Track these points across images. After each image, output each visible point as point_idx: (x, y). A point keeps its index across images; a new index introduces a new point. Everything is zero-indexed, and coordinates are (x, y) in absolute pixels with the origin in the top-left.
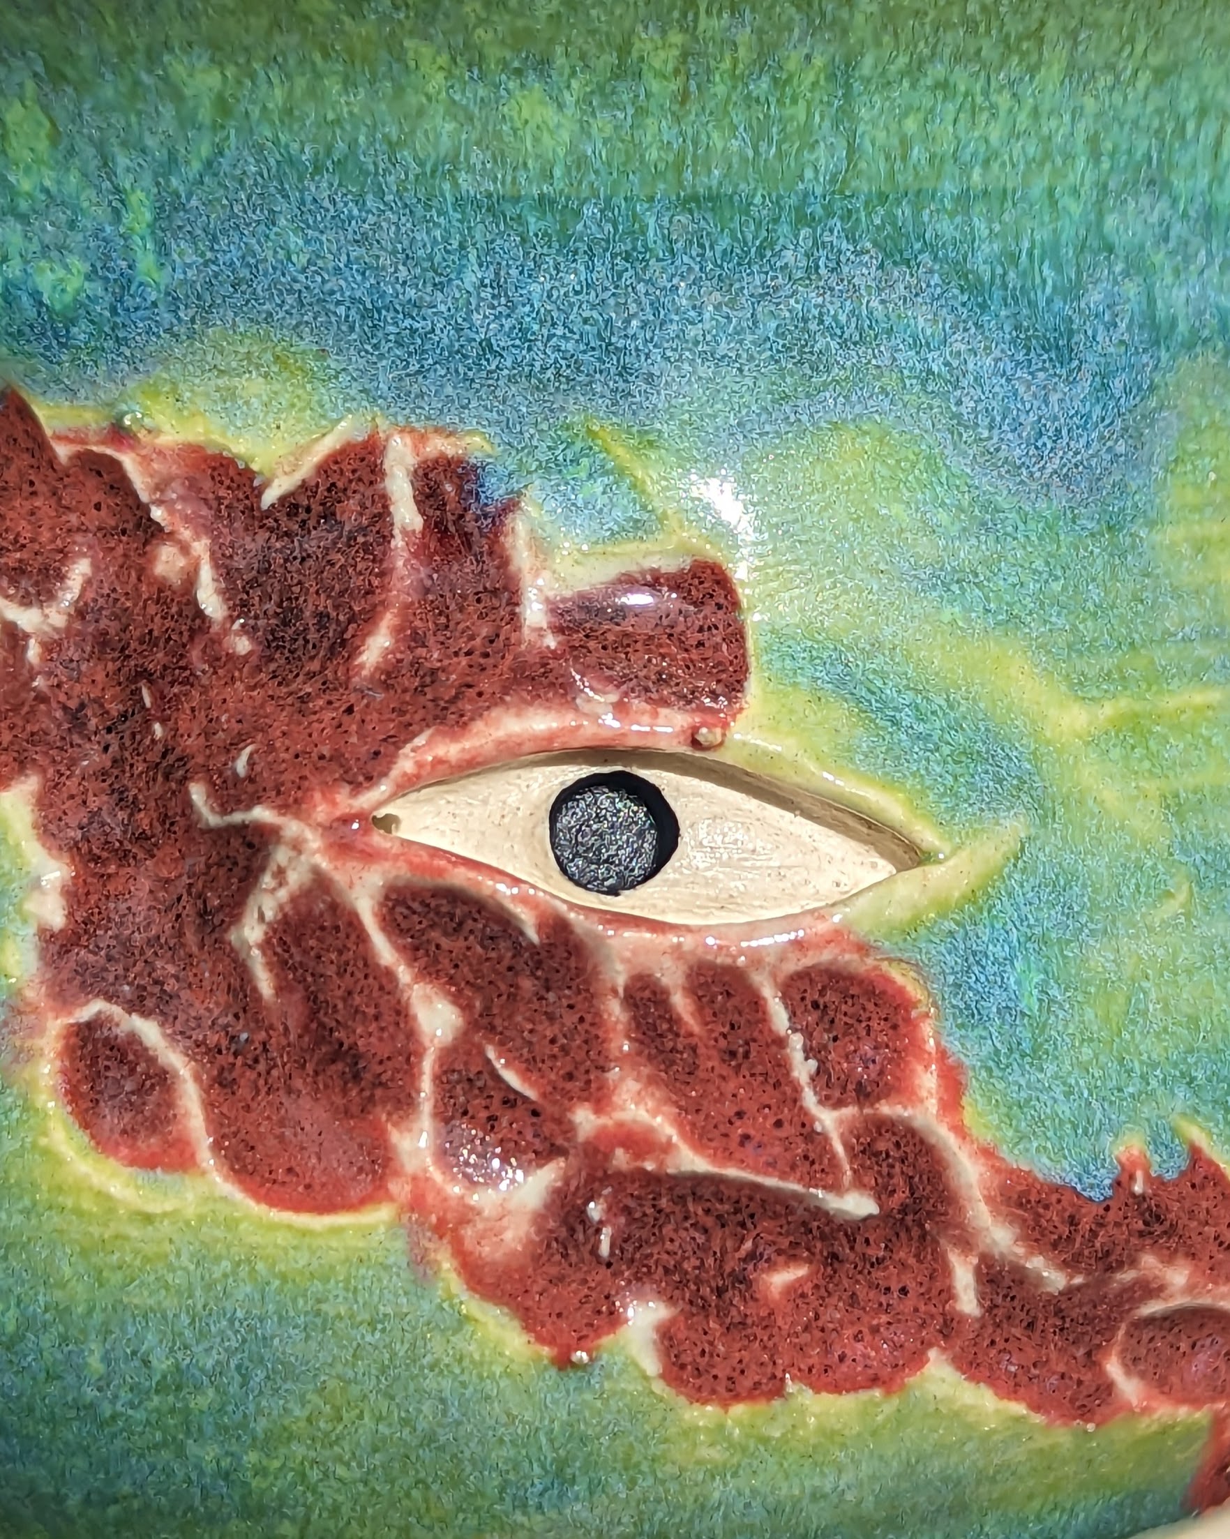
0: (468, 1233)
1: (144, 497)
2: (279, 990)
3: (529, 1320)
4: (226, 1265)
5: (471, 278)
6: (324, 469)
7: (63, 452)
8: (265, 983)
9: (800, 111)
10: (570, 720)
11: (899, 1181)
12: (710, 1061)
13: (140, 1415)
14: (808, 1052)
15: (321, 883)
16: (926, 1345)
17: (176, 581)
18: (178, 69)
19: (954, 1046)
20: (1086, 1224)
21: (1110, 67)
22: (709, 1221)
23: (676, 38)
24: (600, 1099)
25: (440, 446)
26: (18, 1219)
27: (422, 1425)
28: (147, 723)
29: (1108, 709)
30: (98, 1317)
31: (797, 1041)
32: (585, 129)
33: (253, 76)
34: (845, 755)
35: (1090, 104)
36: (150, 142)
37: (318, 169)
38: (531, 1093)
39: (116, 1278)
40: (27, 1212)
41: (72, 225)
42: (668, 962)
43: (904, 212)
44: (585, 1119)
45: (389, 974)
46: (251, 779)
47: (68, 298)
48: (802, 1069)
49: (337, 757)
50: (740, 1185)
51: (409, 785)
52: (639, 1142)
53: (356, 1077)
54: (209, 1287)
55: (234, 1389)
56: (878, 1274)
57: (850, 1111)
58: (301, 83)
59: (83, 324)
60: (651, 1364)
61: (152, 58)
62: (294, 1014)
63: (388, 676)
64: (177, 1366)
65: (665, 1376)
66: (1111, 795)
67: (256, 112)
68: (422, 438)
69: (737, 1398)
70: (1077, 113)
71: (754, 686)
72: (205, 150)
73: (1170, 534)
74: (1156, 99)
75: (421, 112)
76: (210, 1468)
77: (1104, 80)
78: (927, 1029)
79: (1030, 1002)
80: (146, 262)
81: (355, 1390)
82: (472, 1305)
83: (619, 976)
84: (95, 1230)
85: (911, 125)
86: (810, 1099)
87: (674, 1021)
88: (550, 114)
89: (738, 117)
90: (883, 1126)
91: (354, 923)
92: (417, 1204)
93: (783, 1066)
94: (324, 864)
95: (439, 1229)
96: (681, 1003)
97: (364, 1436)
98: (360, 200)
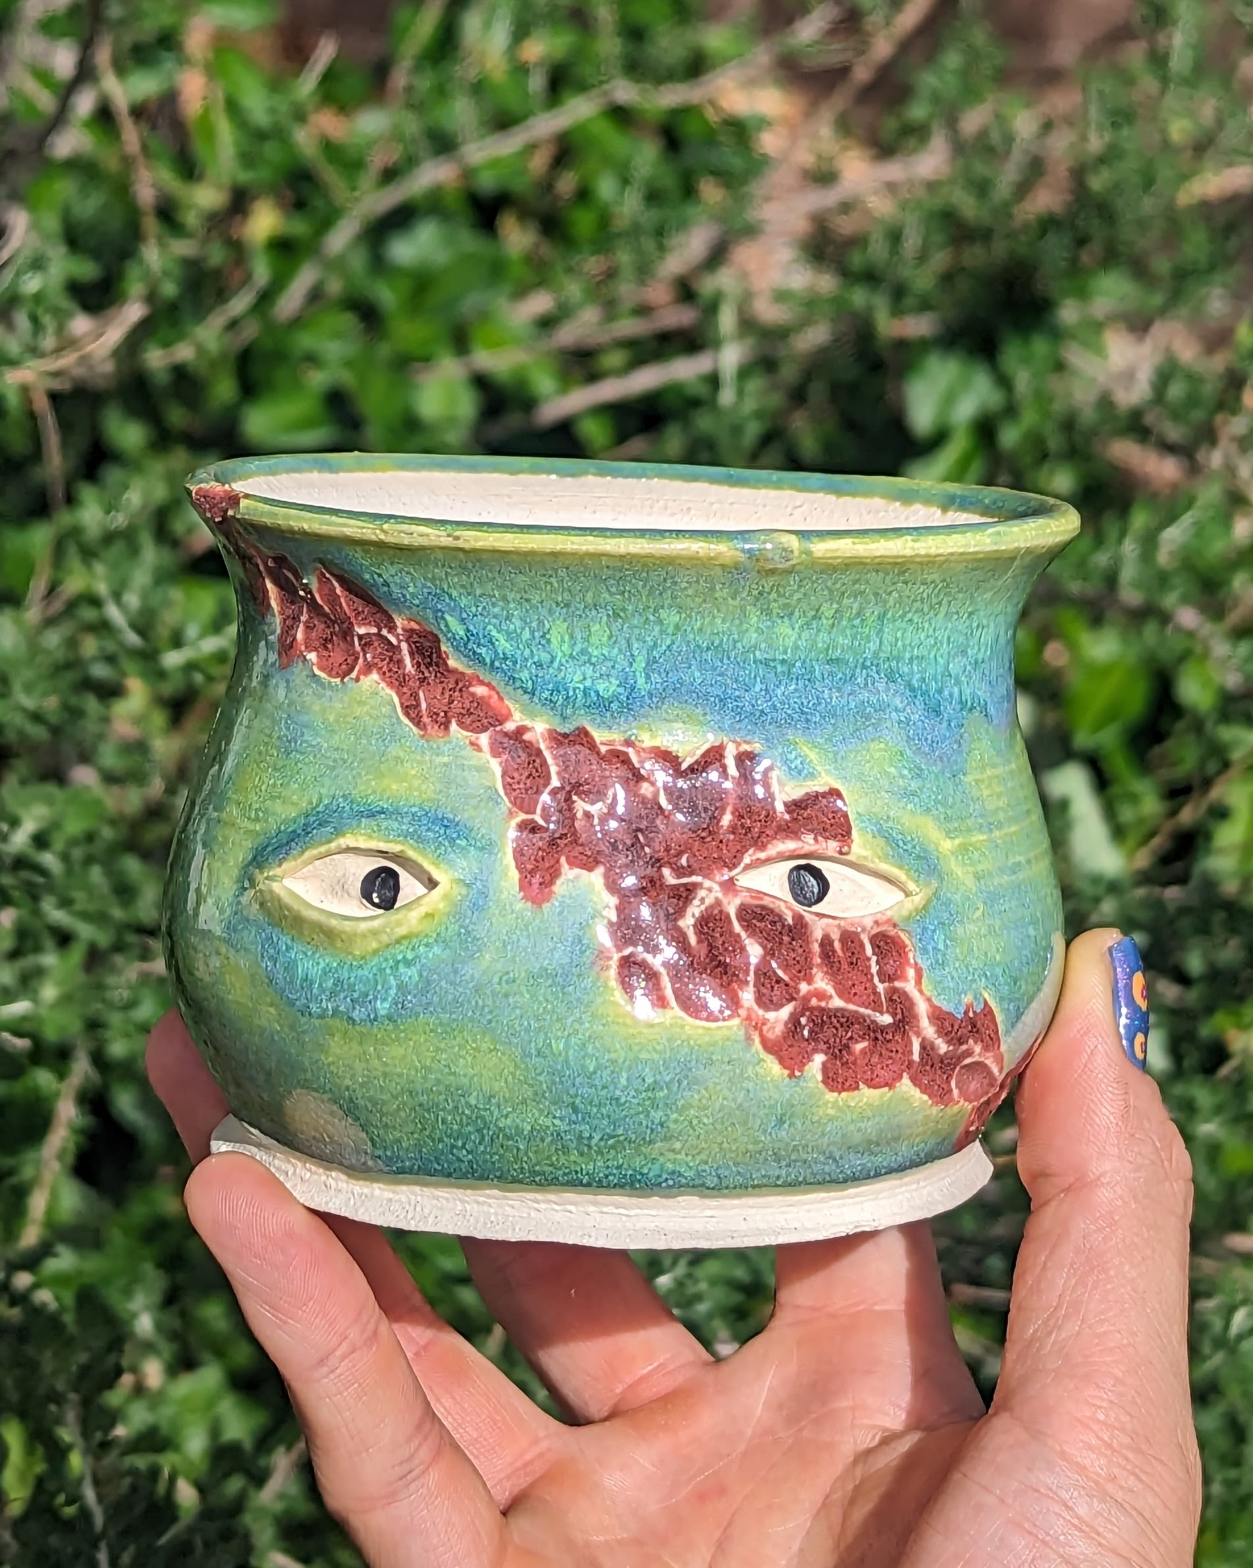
0: (765, 1028)
1: (637, 765)
2: (699, 942)
3: (781, 1061)
4: (679, 1042)
5: (757, 689)
6: (704, 755)
7: (603, 749)
8: (693, 939)
9: (867, 630)
10: (800, 844)
11: (899, 1011)
12: (845, 966)
13: (635, 1101)
14: (878, 962)
15: (718, 903)
16: (903, 1071)
17: (649, 796)
18: (663, 614)
19: (919, 961)
20: (956, 1027)
21: (957, 613)
22: (838, 1025)
23: (835, 606)
24: (810, 981)
25: (746, 747)
26: (601, 1028)
27: (739, 1101)
28: (642, 848)
29: (957, 841)
30: (627, 1063)
31: (874, 958)
32: (800, 637)
33: (691, 617)
34: (885, 858)
35: (950, 626)
36: (648, 639)
37: (708, 649)
38: (786, 978)
39: (636, 1048)
40: (604, 1025)
41: (613, 667)
42: (836, 930)
43: (893, 664)
44: (804, 987)
45: (739, 935)
46: (689, 866)
47: (610, 693)
48: (874, 969)
49: (720, 858)
50: (850, 1012)
51: (748, 867)
52: (821, 995)
53: (726, 973)
54: (672, 1050)
55: (675, 1089)
56: (889, 1045)
57: (886, 984)
58: (707, 620)
59: (616, 703)
60: (819, 1077)
61: (655, 611)
62: (703, 951)
63: (733, 829)
64: (655, 1081)
65: (823, 1082)
66: (959, 871)
67: (689, 629)
68: (738, 744)
69: (844, 1090)
70: (946, 629)
71: (855, 833)
72: (668, 642)
73: (969, 779)
74: (968, 622)
75: (747, 630)
76: (656, 1121)
77: (956, 617)
78: (911, 955)
79: (941, 946)
80: (641, 681)
81: (718, 1088)
82: (763, 1054)
83: (818, 934)
84: (631, 1031)
85: (899, 634)
86: (876, 980)
87: (834, 951)
88: (790, 631)
89: (848, 632)
90: (895, 990)
91: (728, 917)
92: (748, 1018)
93: (869, 967)
94: (720, 895)
95: (755, 1027)
96: (837, 945)
97: (717, 1106)
98: (722, 661)
